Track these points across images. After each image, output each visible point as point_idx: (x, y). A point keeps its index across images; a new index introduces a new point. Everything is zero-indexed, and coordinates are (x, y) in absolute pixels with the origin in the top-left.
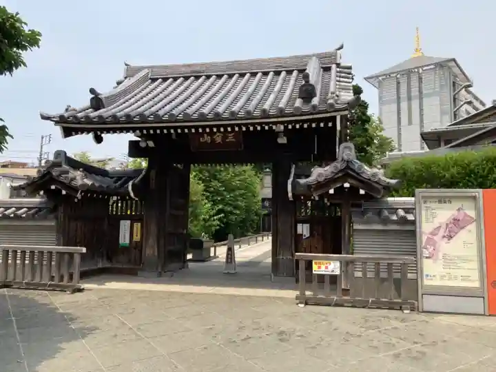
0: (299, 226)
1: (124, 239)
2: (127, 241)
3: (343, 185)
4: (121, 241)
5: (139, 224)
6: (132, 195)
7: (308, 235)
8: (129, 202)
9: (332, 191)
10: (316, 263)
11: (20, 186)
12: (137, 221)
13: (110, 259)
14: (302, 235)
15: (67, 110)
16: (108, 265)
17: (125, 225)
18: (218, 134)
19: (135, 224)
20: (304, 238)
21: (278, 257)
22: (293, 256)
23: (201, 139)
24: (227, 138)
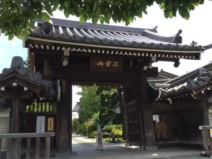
0: (154, 116)
1: (41, 130)
3: (207, 89)
5: (52, 119)
7: (158, 121)
9: (203, 92)
10: (211, 131)
12: (51, 116)
14: (155, 121)
17: (41, 120)
18: (108, 61)
19: (49, 119)
20: (157, 123)
21: (146, 135)
22: (153, 133)
23: (98, 63)
24: (113, 65)
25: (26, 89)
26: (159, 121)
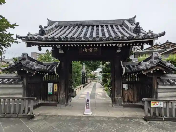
0: (124, 85)
1: (50, 91)
2: (51, 92)
4: (49, 92)
5: (57, 85)
6: (56, 73)
8: (54, 76)
9: (152, 72)
10: (152, 103)
11: (5, 69)
12: (56, 83)
13: (44, 99)
15: (28, 35)
16: (43, 102)
17: (50, 85)
18: (91, 48)
19: (55, 85)
20: (125, 90)
21: (116, 98)
22: (121, 97)
23: (83, 50)
24: (94, 50)
25: (27, 72)
26: (127, 89)
